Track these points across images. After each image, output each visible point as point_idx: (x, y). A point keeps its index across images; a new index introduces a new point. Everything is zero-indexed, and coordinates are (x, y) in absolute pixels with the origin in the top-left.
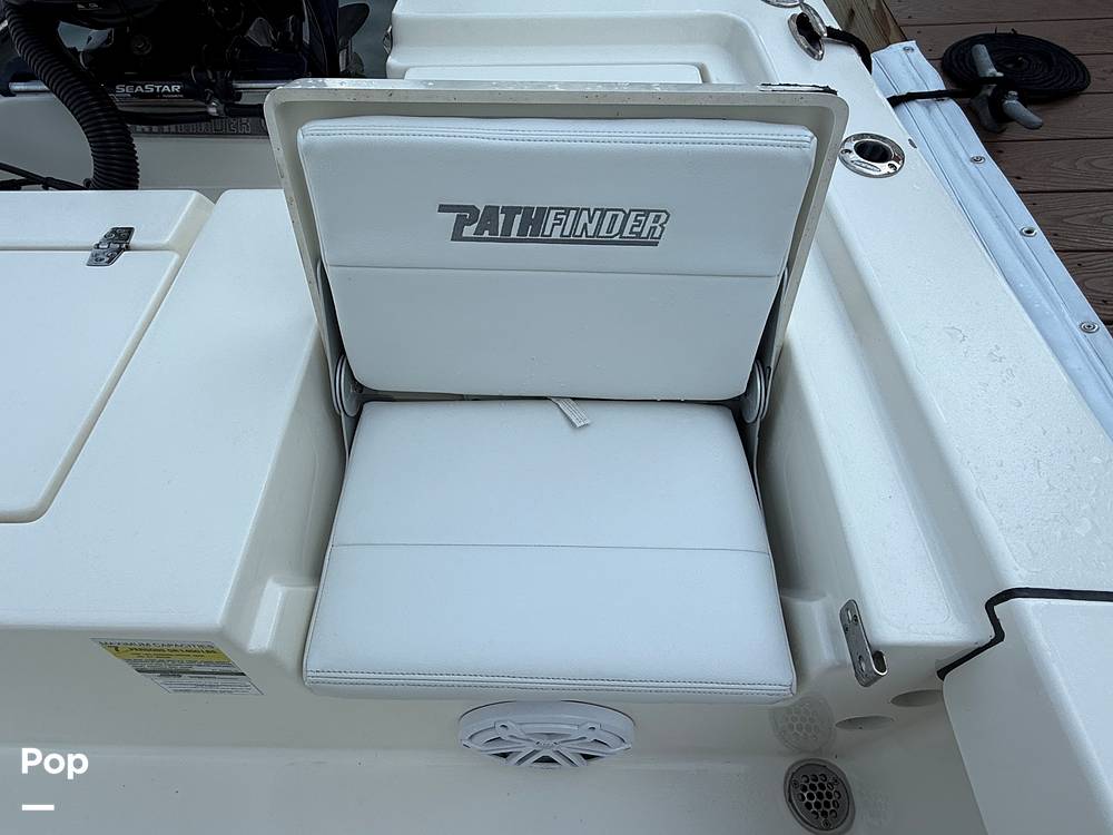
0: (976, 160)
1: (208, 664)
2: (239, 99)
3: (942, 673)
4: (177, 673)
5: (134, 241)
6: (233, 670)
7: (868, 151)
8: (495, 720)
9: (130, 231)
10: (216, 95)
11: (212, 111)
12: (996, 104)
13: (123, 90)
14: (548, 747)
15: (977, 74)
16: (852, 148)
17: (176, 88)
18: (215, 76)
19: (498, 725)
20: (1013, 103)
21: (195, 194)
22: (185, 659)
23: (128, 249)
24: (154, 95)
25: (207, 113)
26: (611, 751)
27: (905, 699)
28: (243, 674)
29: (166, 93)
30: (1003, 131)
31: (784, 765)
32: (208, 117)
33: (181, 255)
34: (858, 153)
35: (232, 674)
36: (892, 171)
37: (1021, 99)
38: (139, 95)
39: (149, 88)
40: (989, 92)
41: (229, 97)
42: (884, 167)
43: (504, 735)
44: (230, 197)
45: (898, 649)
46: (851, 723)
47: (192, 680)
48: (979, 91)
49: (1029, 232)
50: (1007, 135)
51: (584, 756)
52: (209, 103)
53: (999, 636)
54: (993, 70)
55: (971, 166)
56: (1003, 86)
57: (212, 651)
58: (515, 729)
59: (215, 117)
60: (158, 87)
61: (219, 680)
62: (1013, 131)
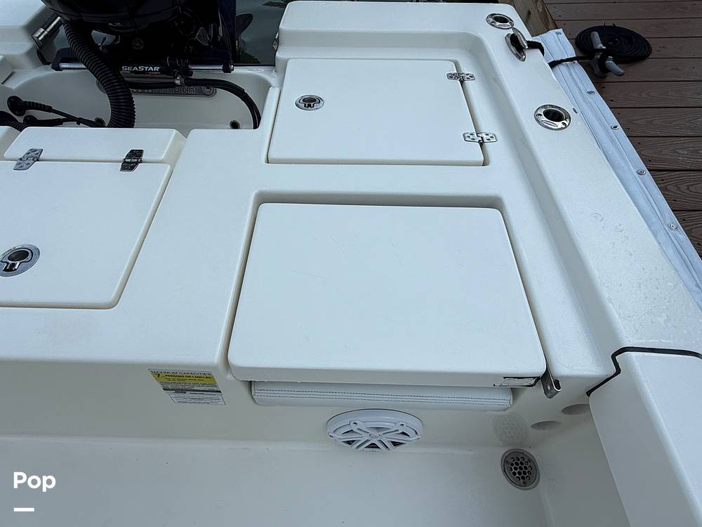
0: (590, 93)
1: (203, 385)
2: (191, 75)
3: (589, 393)
4: (183, 391)
5: (144, 157)
6: (215, 389)
7: (551, 114)
8: (350, 420)
9: (141, 151)
10: (179, 73)
11: (178, 82)
12: (602, 63)
13: (126, 69)
14: (376, 437)
15: (592, 47)
16: (542, 113)
17: (157, 68)
18: (180, 63)
19: (352, 423)
20: (610, 63)
21: (175, 131)
22: (192, 382)
23: (141, 162)
24: (144, 72)
25: (174, 83)
26: (410, 439)
27: (569, 410)
28: (220, 392)
29: (151, 71)
30: (605, 77)
31: (501, 452)
32: (174, 85)
33: (171, 165)
34: (545, 116)
35: (214, 391)
36: (564, 126)
37: (614, 61)
38: (136, 72)
39: (141, 68)
40: (599, 57)
41: (187, 73)
42: (560, 124)
43: (354, 428)
44: (195, 133)
45: (568, 378)
46: (540, 425)
47: (191, 395)
48: (593, 57)
49: (615, 127)
50: (608, 79)
51: (393, 442)
52: (176, 77)
53: (618, 371)
54: (601, 45)
55: (587, 96)
56: (605, 54)
57: (209, 377)
58: (361, 425)
59: (179, 86)
60: (146, 68)
61: (206, 395)
62: (610, 77)
